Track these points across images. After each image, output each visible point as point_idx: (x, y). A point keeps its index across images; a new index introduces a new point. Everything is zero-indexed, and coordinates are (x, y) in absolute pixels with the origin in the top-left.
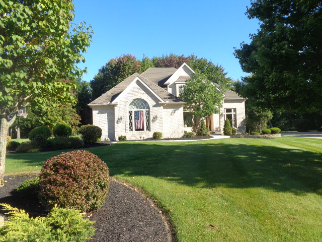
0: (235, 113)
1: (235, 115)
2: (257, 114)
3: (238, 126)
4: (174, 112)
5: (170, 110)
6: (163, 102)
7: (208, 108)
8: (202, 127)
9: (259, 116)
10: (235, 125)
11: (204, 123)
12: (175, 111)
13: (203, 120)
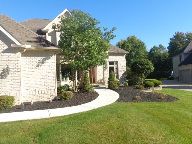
0: (117, 66)
1: (117, 68)
2: (141, 67)
3: (119, 78)
4: (43, 63)
5: (36, 60)
6: (18, 44)
7: (92, 57)
8: (85, 80)
9: (142, 69)
10: (117, 77)
11: (87, 76)
12: (44, 60)
13: (86, 73)
